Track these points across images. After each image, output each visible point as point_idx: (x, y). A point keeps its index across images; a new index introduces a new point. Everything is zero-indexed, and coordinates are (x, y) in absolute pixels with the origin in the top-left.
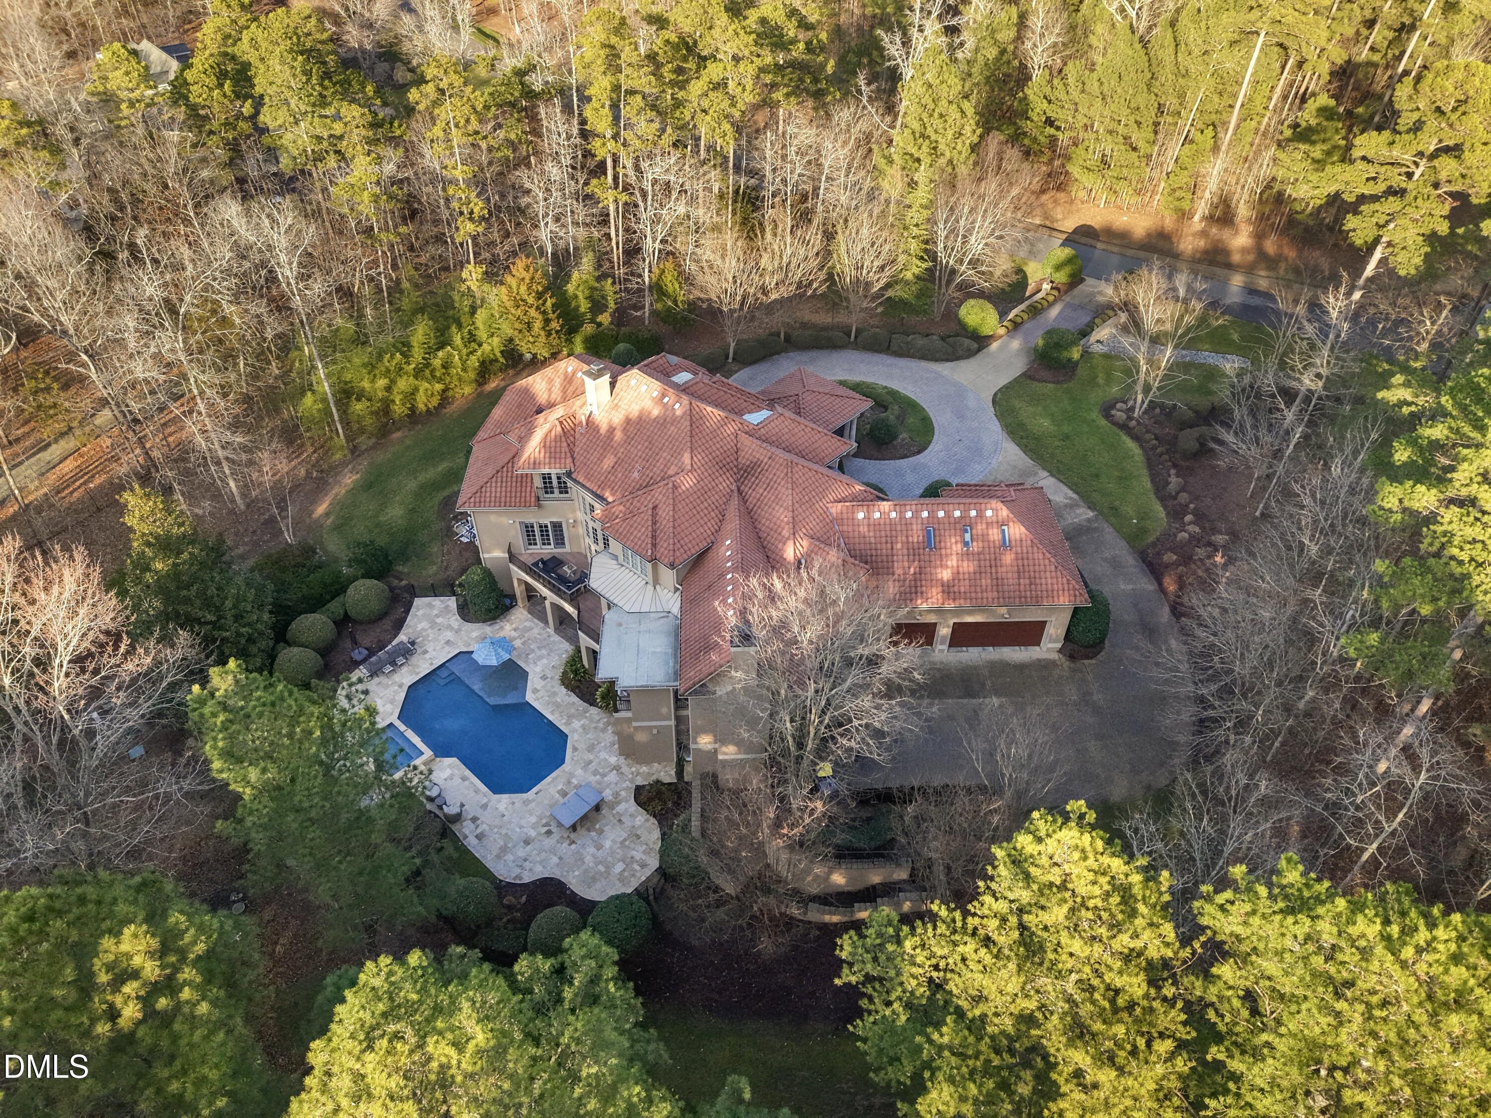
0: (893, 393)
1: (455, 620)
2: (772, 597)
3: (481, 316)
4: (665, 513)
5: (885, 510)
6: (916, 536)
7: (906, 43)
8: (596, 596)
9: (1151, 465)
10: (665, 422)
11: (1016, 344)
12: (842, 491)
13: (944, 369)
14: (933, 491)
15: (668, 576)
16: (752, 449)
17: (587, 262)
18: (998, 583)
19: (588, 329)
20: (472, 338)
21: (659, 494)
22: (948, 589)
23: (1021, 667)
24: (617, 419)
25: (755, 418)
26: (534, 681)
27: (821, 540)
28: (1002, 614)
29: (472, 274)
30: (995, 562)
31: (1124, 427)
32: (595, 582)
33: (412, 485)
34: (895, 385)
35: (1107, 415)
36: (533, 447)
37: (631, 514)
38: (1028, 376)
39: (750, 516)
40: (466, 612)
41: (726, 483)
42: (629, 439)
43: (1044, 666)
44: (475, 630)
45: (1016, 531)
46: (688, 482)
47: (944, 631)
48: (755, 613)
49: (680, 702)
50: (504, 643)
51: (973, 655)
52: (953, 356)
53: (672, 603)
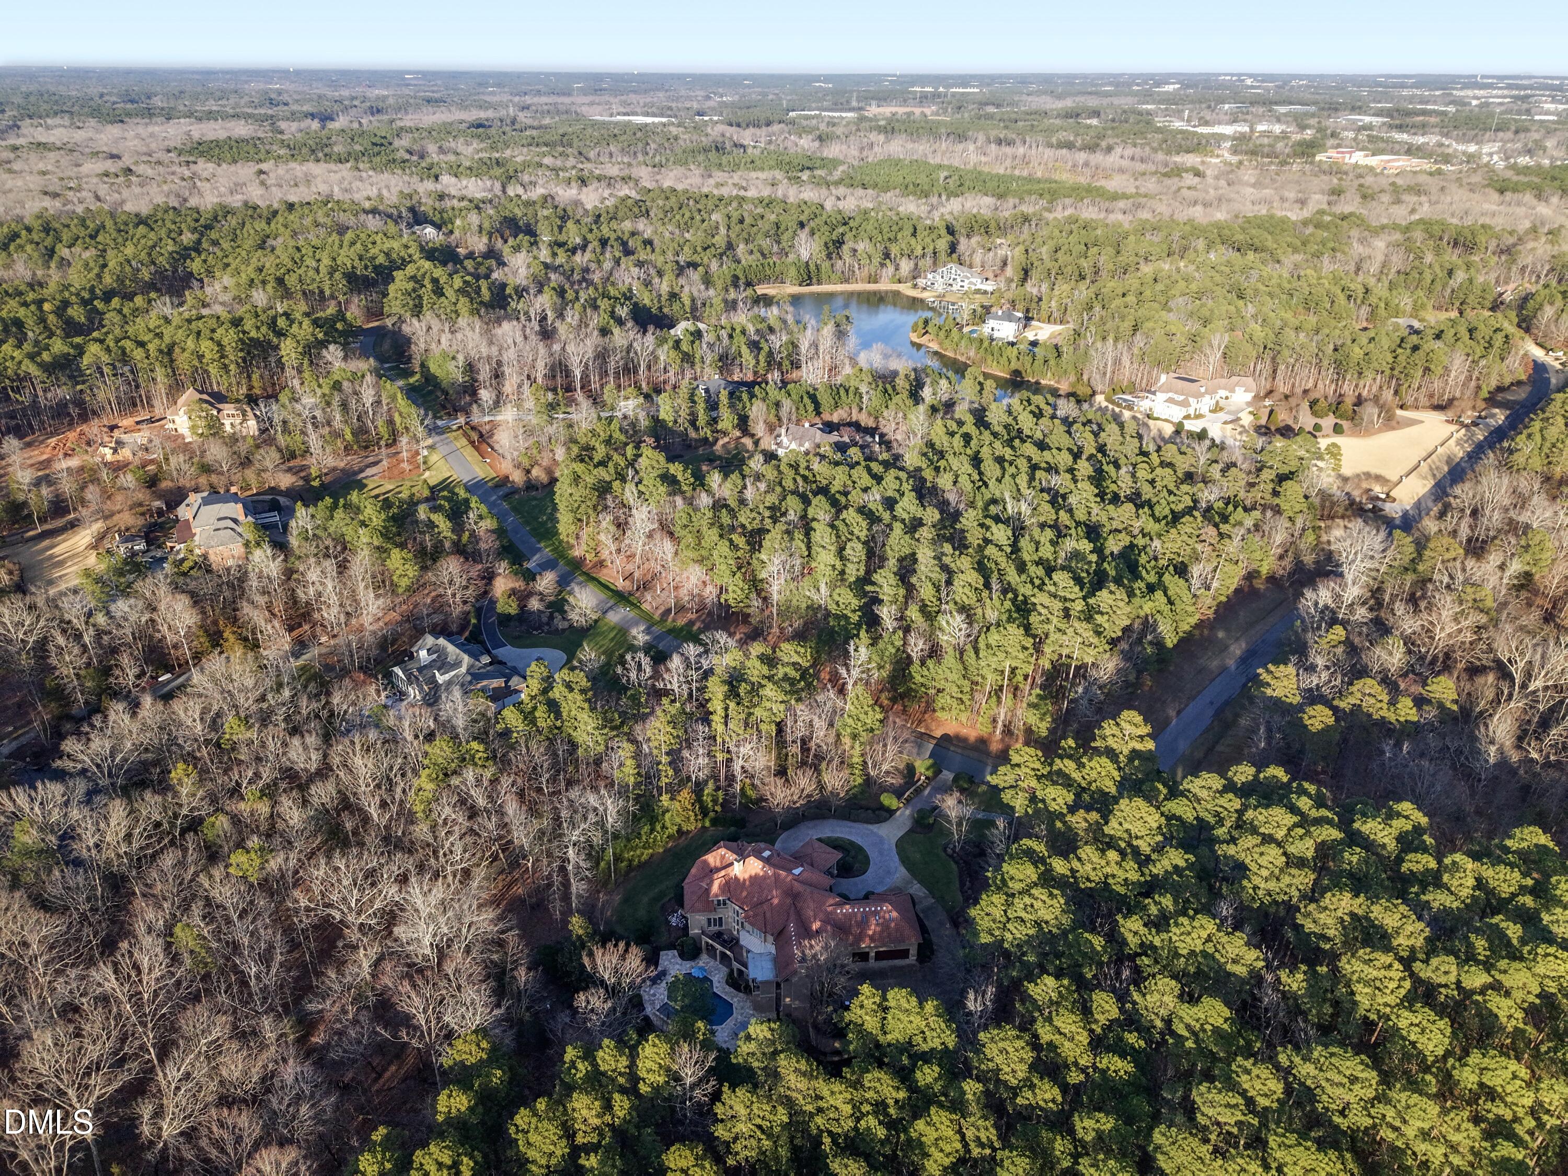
0: (852, 843)
1: (679, 960)
2: (812, 947)
3: (668, 816)
4: (768, 915)
5: (847, 909)
6: (859, 918)
7: (848, 671)
8: (741, 947)
9: (960, 877)
10: (765, 877)
11: (908, 812)
12: (831, 901)
13: (874, 828)
14: (867, 897)
15: (770, 939)
16: (798, 887)
17: (711, 785)
18: (889, 935)
19: (712, 814)
20: (664, 827)
21: (765, 906)
22: (872, 938)
23: (902, 968)
24: (747, 876)
25: (797, 871)
26: (715, 984)
27: (825, 922)
28: (892, 947)
29: (665, 798)
30: (888, 927)
31: (951, 856)
32: (742, 942)
33: (645, 900)
34: (853, 839)
35: (945, 850)
36: (715, 888)
37: (755, 915)
38: (911, 831)
39: (799, 914)
40: (682, 956)
41: (789, 901)
42: (752, 884)
43: (910, 966)
44: (688, 964)
45: (894, 914)
46: (776, 901)
47: (872, 954)
48: (807, 952)
49: (778, 985)
50: (701, 968)
51: (884, 964)
52: (879, 820)
53: (773, 949)
